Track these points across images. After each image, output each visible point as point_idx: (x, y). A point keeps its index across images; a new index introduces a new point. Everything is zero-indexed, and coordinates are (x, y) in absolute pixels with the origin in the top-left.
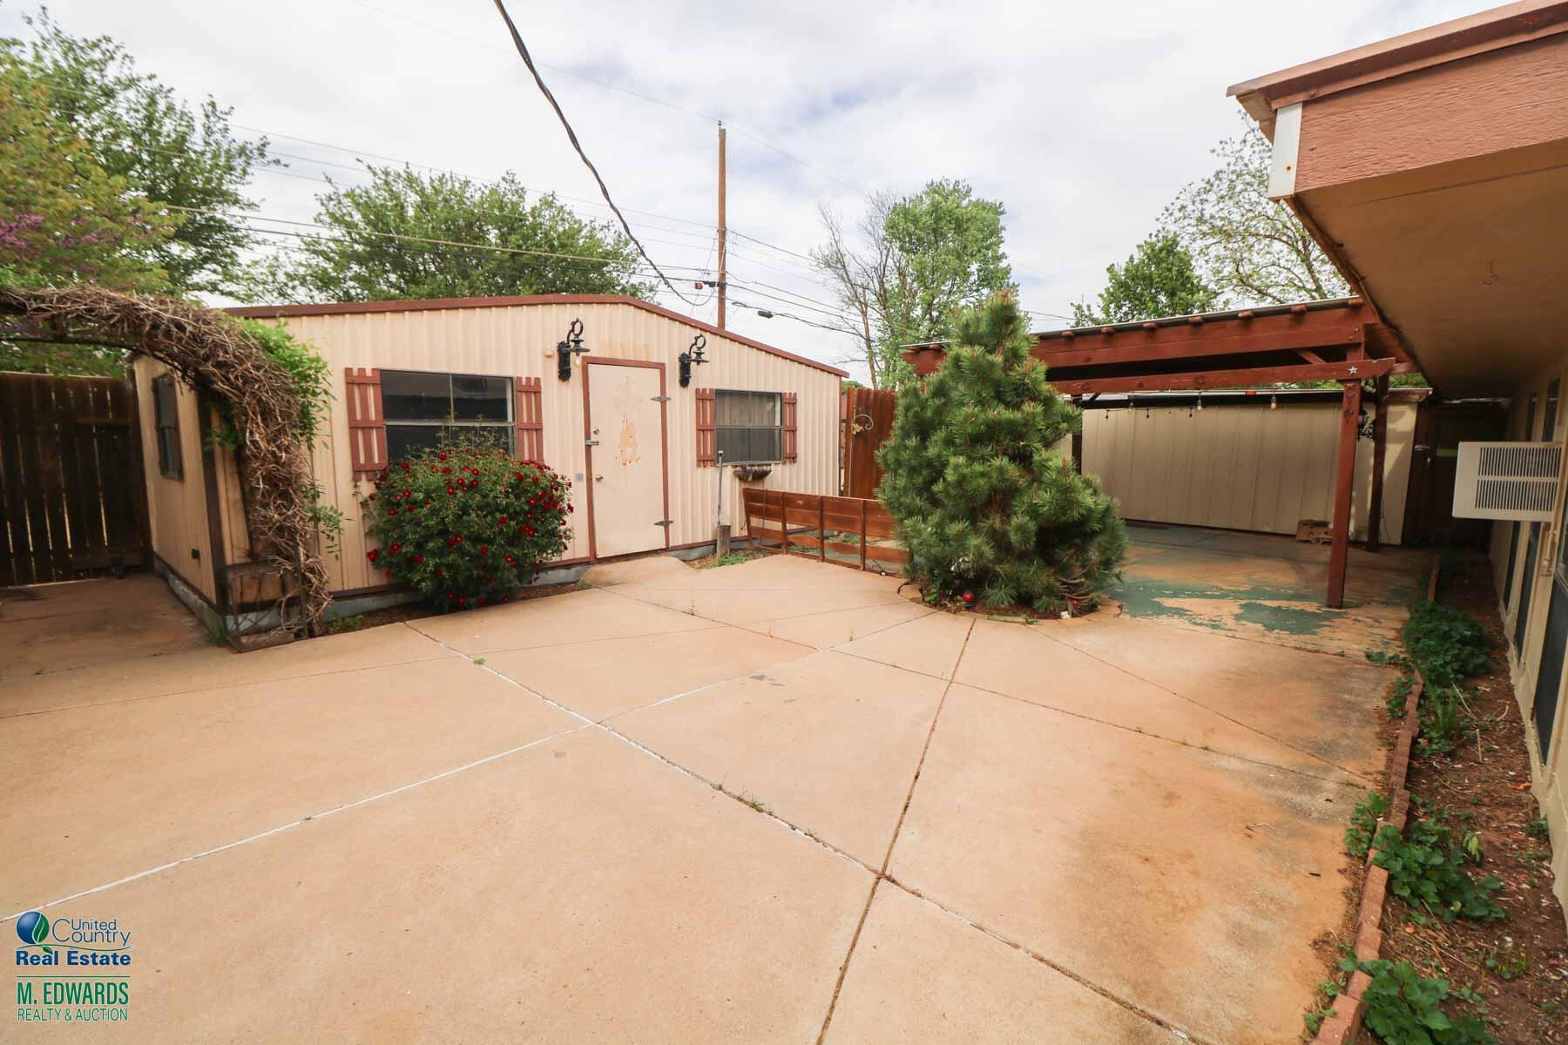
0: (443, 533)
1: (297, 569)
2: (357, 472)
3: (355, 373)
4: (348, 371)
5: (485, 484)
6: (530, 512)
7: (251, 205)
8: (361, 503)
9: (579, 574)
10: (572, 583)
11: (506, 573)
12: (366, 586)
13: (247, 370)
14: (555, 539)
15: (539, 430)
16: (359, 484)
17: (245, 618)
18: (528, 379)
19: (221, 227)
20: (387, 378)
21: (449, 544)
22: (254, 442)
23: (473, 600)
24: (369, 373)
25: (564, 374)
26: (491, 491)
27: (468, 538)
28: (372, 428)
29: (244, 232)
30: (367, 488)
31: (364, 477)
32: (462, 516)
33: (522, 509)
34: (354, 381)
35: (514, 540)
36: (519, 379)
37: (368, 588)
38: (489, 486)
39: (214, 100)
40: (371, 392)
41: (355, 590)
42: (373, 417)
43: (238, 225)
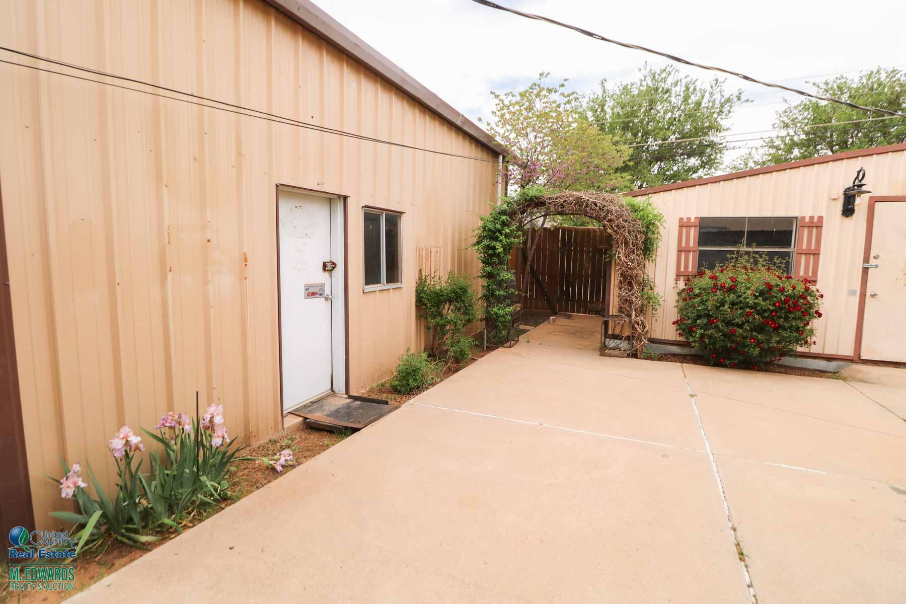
0: (708, 316)
1: (630, 322)
2: (678, 276)
3: (685, 220)
4: (681, 219)
5: (741, 289)
6: (776, 311)
7: (727, 129)
8: (678, 293)
9: (841, 367)
10: (831, 372)
11: (751, 349)
12: (674, 339)
13: (620, 222)
14: (801, 334)
15: (817, 254)
16: (678, 282)
17: (613, 342)
18: (812, 218)
19: (712, 145)
20: (703, 223)
21: (710, 322)
22: (619, 257)
23: (728, 362)
24: (693, 220)
25: (848, 211)
26: (745, 293)
27: (723, 321)
28: (690, 251)
29: (724, 145)
30: (682, 285)
31: (682, 278)
32: (720, 307)
33: (769, 308)
34: (684, 225)
35: (760, 329)
36: (803, 218)
37: (676, 341)
38: (743, 290)
39: (718, 78)
40: (692, 230)
41: (668, 340)
42: (691, 245)
43: (721, 142)
